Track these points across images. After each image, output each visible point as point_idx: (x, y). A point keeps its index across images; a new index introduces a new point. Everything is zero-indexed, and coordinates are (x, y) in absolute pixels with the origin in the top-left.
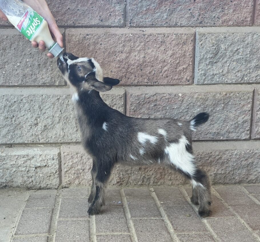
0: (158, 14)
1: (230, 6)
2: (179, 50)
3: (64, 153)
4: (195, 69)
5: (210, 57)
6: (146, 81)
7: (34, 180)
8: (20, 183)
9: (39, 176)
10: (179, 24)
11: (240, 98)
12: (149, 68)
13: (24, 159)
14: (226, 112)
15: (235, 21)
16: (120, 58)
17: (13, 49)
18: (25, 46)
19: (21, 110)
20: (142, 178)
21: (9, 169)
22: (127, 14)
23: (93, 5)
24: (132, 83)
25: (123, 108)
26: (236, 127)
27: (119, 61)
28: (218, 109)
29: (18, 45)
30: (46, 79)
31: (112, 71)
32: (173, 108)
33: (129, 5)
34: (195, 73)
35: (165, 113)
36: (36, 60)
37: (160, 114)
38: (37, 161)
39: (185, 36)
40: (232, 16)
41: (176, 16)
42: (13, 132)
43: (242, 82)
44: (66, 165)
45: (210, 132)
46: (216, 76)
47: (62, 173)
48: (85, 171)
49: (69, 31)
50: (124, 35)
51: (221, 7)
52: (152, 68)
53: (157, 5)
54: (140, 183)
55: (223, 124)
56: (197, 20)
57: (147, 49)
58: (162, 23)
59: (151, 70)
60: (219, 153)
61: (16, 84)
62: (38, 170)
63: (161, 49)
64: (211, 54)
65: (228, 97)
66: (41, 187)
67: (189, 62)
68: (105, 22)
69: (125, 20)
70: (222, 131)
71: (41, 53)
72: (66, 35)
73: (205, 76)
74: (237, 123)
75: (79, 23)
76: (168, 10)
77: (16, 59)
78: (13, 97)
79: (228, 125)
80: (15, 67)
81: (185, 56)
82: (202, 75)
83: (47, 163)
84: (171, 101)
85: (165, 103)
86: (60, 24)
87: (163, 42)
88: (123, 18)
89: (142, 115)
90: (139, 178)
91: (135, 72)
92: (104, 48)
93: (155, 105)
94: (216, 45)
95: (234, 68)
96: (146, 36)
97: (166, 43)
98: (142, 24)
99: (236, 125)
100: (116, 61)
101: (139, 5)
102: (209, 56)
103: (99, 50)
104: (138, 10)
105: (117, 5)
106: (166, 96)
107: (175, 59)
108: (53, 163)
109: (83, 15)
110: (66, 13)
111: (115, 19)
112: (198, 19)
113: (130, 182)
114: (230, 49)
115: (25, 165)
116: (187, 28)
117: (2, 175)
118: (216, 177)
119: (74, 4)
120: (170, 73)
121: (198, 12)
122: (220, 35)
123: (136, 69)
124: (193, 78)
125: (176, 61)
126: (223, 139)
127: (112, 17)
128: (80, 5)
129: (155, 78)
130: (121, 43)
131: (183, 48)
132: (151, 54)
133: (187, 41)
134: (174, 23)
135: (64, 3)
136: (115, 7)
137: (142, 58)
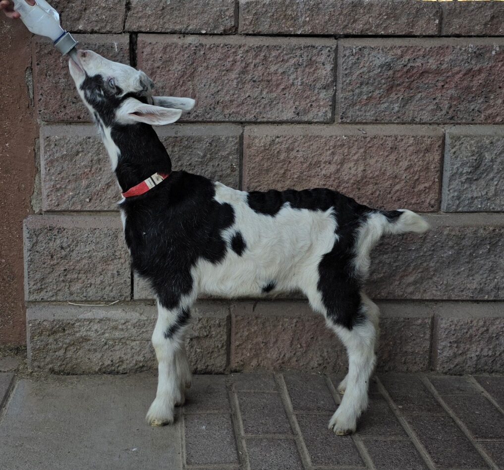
0: (386, 105)
1: (498, 95)
2: (419, 161)
3: (236, 316)
4: (443, 188)
5: (467, 172)
9: (196, 351)
10: (417, 120)
12: (371, 186)
14: (493, 256)
16: (327, 171)
18: (183, 152)
21: (150, 340)
22: (336, 104)
23: (286, 91)
27: (325, 175)
28: (481, 253)
32: (409, 249)
33: (340, 91)
34: (442, 194)
35: (396, 256)
37: (389, 258)
38: (194, 328)
39: (429, 140)
40: (502, 109)
41: (413, 109)
44: (239, 335)
45: (467, 288)
46: (476, 200)
47: (231, 348)
48: (268, 345)
49: (249, 131)
50: (334, 137)
51: (484, 96)
52: (375, 187)
53: (383, 92)
55: (489, 276)
57: (369, 158)
58: (391, 118)
59: (374, 190)
60: (484, 322)
62: (195, 342)
63: (390, 159)
64: (469, 167)
65: (497, 235)
66: (198, 369)
67: (434, 178)
68: (302, 117)
69: (333, 113)
70: (488, 286)
71: (205, 164)
72: (244, 136)
73: (458, 200)
75: (264, 118)
76: (401, 99)
79: (497, 277)
82: (455, 198)
83: (209, 332)
84: (407, 238)
86: (235, 119)
88: (331, 111)
91: (349, 192)
92: (303, 156)
94: (477, 154)
96: (368, 139)
97: (398, 149)
98: (360, 118)
100: (320, 177)
101: (357, 91)
102: (466, 169)
103: (295, 160)
104: (355, 98)
105: (323, 91)
107: (413, 174)
108: (218, 331)
109: (270, 105)
110: (244, 103)
111: (319, 111)
112: (448, 113)
114: (499, 160)
116: (431, 127)
117: (138, 349)
118: (479, 361)
119: (257, 89)
120: (404, 195)
121: (449, 103)
122: (484, 140)
123: (351, 188)
124: (439, 201)
125: (414, 176)
126: (489, 299)
127: (314, 109)
128: (266, 90)
129: (380, 202)
130: (329, 149)
131: (426, 157)
132: (375, 166)
133: (431, 148)
134: (411, 118)
135: (241, 88)
136: (318, 94)
137: (360, 172)
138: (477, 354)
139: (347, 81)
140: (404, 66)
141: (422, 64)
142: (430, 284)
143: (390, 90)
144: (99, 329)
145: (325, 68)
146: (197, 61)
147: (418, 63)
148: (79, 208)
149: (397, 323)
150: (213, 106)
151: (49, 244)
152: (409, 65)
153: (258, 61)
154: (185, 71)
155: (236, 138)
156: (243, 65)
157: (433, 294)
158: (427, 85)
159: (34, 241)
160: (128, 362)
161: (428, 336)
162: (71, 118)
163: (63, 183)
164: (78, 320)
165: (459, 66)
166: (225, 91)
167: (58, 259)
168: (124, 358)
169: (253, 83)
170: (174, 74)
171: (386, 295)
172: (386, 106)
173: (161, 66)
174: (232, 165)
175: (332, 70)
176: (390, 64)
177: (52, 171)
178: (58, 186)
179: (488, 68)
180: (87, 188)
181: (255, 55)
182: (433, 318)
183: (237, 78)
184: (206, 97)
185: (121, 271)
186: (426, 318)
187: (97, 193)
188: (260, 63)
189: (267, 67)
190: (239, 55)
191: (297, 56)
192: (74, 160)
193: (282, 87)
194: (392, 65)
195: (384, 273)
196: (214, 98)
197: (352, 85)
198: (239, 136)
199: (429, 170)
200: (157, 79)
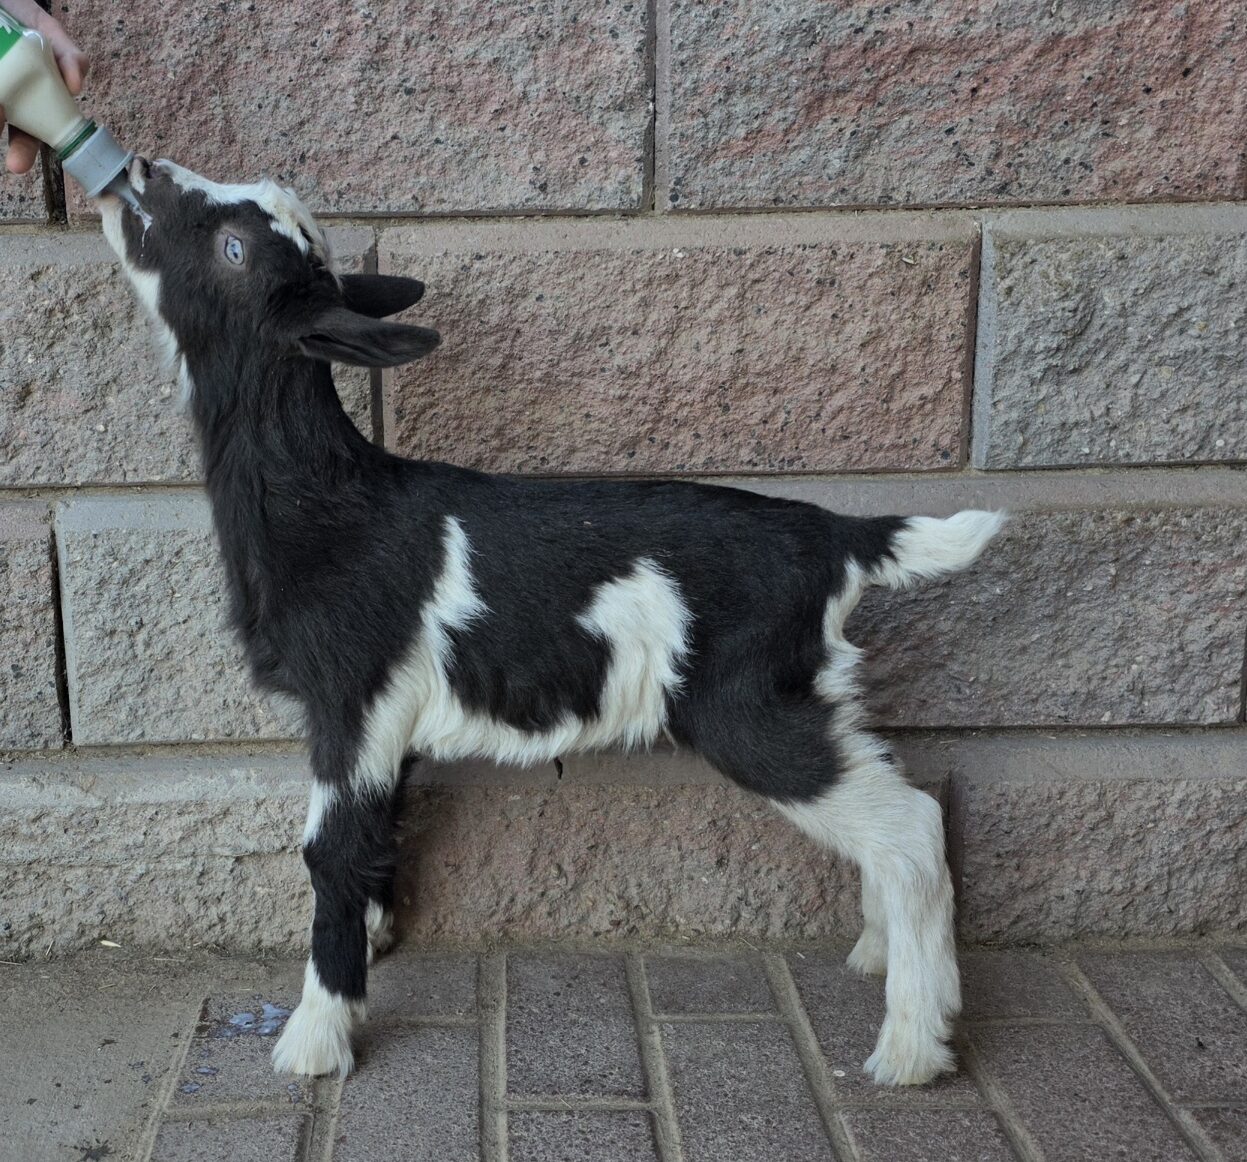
0: (804, 154)
1: (1141, 112)
2: (902, 319)
4: (976, 398)
5: (1048, 349)
6: (747, 459)
7: (229, 915)
8: (168, 928)
9: (255, 894)
10: (899, 196)
11: (1198, 539)
12: (760, 399)
13: (187, 819)
14: (1125, 597)
15: (1166, 178)
16: (629, 356)
19: (177, 595)
21: (116, 866)
22: (657, 154)
23: (506, 120)
24: (683, 466)
26: (1174, 666)
27: (621, 370)
28: (1090, 588)
31: (588, 416)
33: (667, 114)
34: (975, 417)
38: (244, 829)
39: (933, 254)
40: (1152, 155)
41: (885, 162)
42: (139, 695)
43: (1202, 458)
45: (1050, 692)
46: (1075, 432)
48: (463, 871)
49: (395, 241)
50: (648, 254)
51: (1100, 117)
52: (772, 401)
53: (797, 113)
54: (720, 928)
55: (1115, 655)
56: (983, 179)
57: (754, 314)
58: (821, 193)
59: (770, 409)
60: (1099, 795)
61: (157, 478)
62: (250, 867)
63: (815, 314)
64: (1055, 333)
65: (1136, 534)
67: (950, 370)
68: (557, 195)
69: (649, 183)
70: (1111, 685)
72: (380, 256)
73: (1022, 432)
74: (1181, 649)
75: (443, 201)
76: (848, 134)
77: (155, 366)
78: (137, 542)
79: (1139, 659)
80: (152, 402)
81: (931, 341)
82: (1012, 427)
83: (290, 839)
86: (356, 207)
87: (825, 284)
88: (642, 175)
90: (718, 906)
91: (696, 419)
92: (555, 313)
94: (1077, 291)
95: (1163, 395)
96: (749, 258)
97: (840, 285)
98: (729, 196)
99: (1178, 658)
100: (608, 374)
101: (717, 114)
102: (1045, 341)
103: (532, 325)
104: (711, 136)
105: (615, 116)
107: (884, 359)
109: (460, 163)
110: (381, 159)
111: (606, 178)
112: (990, 172)
114: (1144, 310)
115: (188, 848)
116: (940, 216)
117: (83, 892)
118: (1083, 909)
119: (418, 116)
120: (861, 422)
121: (992, 142)
122: (1098, 249)
123: (701, 405)
124: (966, 437)
125: (890, 366)
126: (1114, 723)
127: (591, 173)
128: (447, 118)
129: (789, 444)
130: (634, 291)
131: (922, 306)
132: (770, 337)
133: (938, 277)
134: (879, 193)
135: (372, 113)
136: (602, 124)
137: (726, 356)
138: (1080, 885)
139: (687, 84)
140: (857, 31)
141: (911, 25)
142: (939, 682)
143: (815, 104)
145: (618, 46)
146: (231, 30)
147: (899, 21)
150: (288, 167)
152: (871, 28)
153: (416, 27)
154: (198, 62)
155: (355, 263)
156: (372, 41)
157: (948, 711)
158: (926, 90)
160: (57, 927)
165: (1024, 25)
166: (322, 122)
168: (45, 917)
169: (405, 97)
170: (165, 74)
172: (804, 158)
173: (125, 51)
175: (639, 50)
176: (812, 27)
179: (1112, 31)
181: (406, 9)
182: (947, 785)
183: (358, 83)
184: (266, 142)
185: (25, 666)
188: (422, 33)
189: (444, 48)
190: (357, 10)
191: (532, 8)
193: (493, 106)
194: (818, 28)
196: (291, 143)
197: (701, 94)
198: (365, 258)
199: (935, 345)
200: (115, 90)
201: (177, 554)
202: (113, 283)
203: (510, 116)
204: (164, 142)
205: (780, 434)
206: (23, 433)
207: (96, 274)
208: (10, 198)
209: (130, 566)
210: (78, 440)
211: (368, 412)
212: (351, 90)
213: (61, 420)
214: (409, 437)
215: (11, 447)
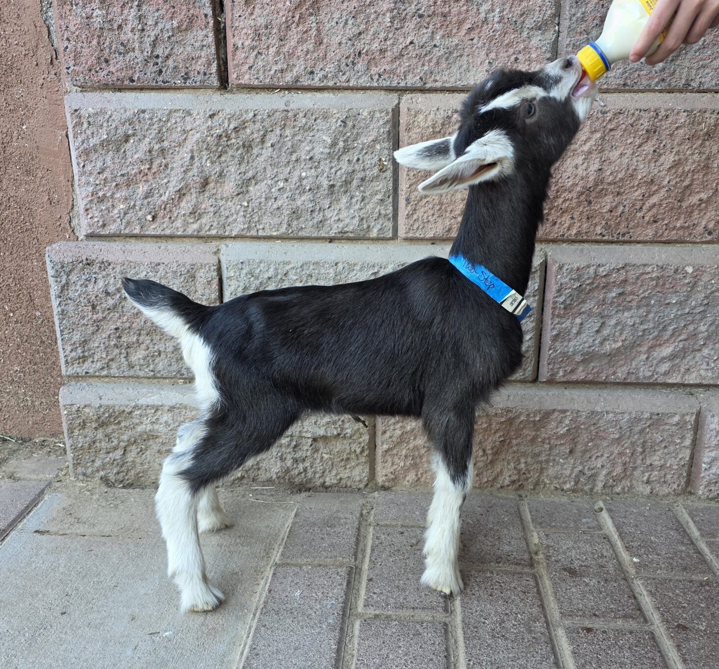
2: (693, 154)
6: (599, 232)
7: (309, 468)
9: (322, 457)
10: (695, 84)
12: (609, 198)
17: (270, 145)
18: (299, 137)
20: (574, 475)
23: (474, 34)
24: (563, 235)
25: (537, 298)
29: (281, 135)
30: (347, 221)
32: (667, 301)
33: (566, 32)
35: (645, 314)
36: (325, 175)
37: (632, 317)
38: (318, 423)
39: (714, 116)
41: (688, 65)
44: (388, 435)
47: (377, 453)
49: (410, 101)
52: (616, 199)
54: (568, 486)
57: (609, 149)
58: (650, 81)
59: (615, 204)
61: (275, 234)
62: (320, 444)
63: (644, 150)
66: (327, 484)
71: (337, 157)
72: (401, 110)
75: (436, 81)
77: (275, 170)
78: (264, 267)
80: (273, 190)
81: (708, 167)
83: (342, 429)
84: (664, 285)
85: (647, 290)
86: (388, 83)
89: (583, 316)
90: (568, 475)
91: (573, 208)
93: (620, 294)
96: (609, 116)
97: (659, 133)
101: (595, 33)
105: (536, 33)
106: (653, 271)
107: (681, 176)
109: (447, 59)
110: (403, 56)
113: (543, 481)
115: (288, 432)
119: (425, 31)
120: (665, 213)
123: (576, 200)
125: (683, 181)
127: (520, 66)
128: (441, 33)
129: (623, 225)
131: (705, 146)
132: (617, 162)
133: (715, 130)
134: (683, 81)
135: (399, 29)
136: (529, 38)
137: (592, 172)
142: (697, 359)
144: (170, 421)
148: (137, 231)
149: (640, 420)
150: (351, 59)
151: (86, 286)
155: (387, 113)
157: (701, 375)
159: (64, 281)
161: (688, 442)
162: (118, 80)
163: (107, 188)
164: (136, 407)
166: (371, 33)
167: (103, 312)
169: (419, 20)
170: (285, 2)
171: (624, 376)
174: (380, 160)
177: (89, 168)
178: (101, 194)
180: (146, 198)
182: (699, 414)
183: (392, 11)
184: (340, 44)
186: (687, 414)
187: (163, 207)
192: (123, 150)
193: (467, 26)
195: (623, 341)
196: (353, 45)
197: (586, 21)
198: (393, 110)
199: (710, 170)
200: (257, 11)
201: (285, 274)
202: (254, 122)
203: (477, 31)
204: (283, 43)
205: (619, 219)
206: (203, 206)
207: (245, 116)
208: (199, 73)
209: (260, 281)
210: (233, 211)
211: (391, 199)
212: (388, 15)
213: (224, 200)
214: (412, 214)
215: (197, 214)
